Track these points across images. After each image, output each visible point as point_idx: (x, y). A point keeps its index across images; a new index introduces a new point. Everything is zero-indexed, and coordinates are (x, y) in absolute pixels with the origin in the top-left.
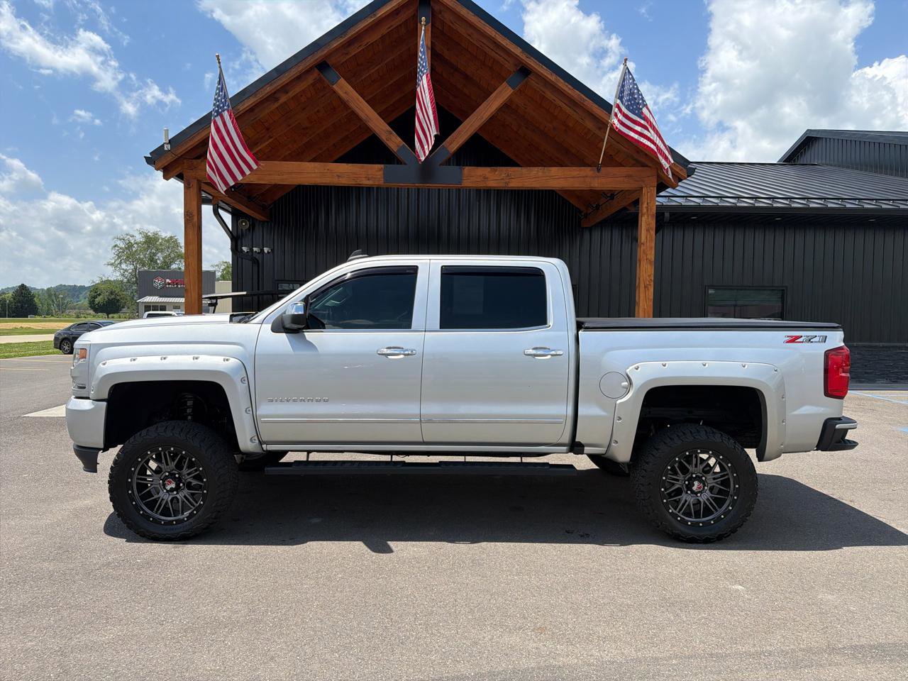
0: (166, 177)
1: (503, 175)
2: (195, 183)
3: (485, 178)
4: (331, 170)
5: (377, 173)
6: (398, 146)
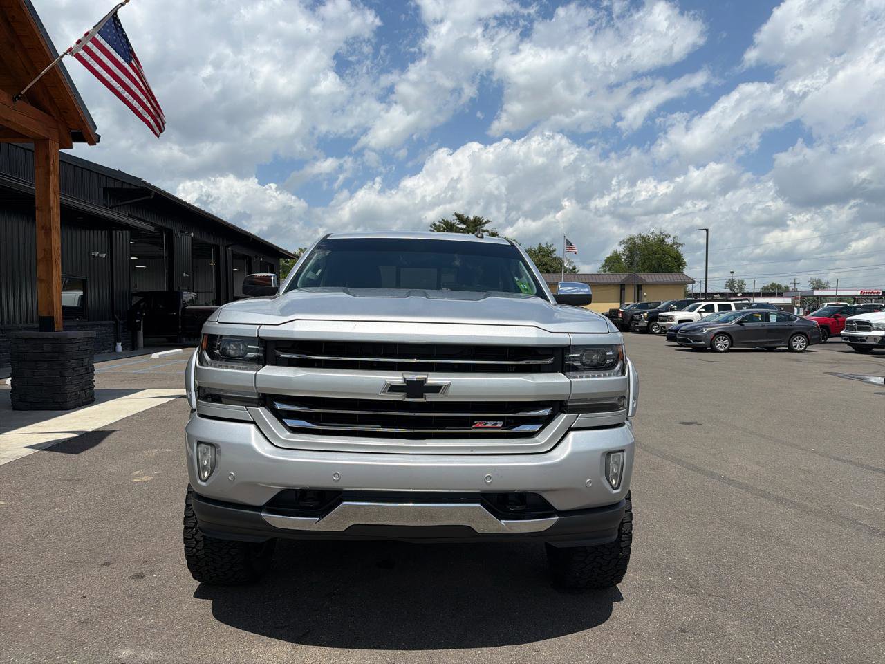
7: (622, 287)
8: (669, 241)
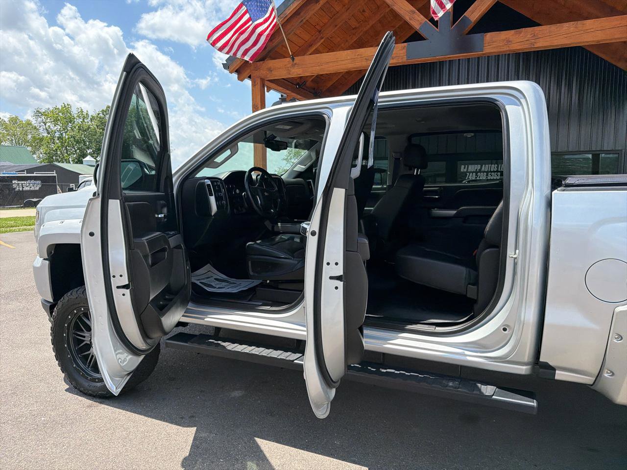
0: (241, 79)
1: (529, 36)
2: (258, 81)
3: (509, 41)
4: (361, 55)
5: (401, 52)
6: (420, 23)
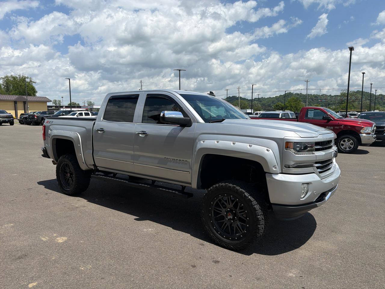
7: (15, 102)
8: (28, 80)
